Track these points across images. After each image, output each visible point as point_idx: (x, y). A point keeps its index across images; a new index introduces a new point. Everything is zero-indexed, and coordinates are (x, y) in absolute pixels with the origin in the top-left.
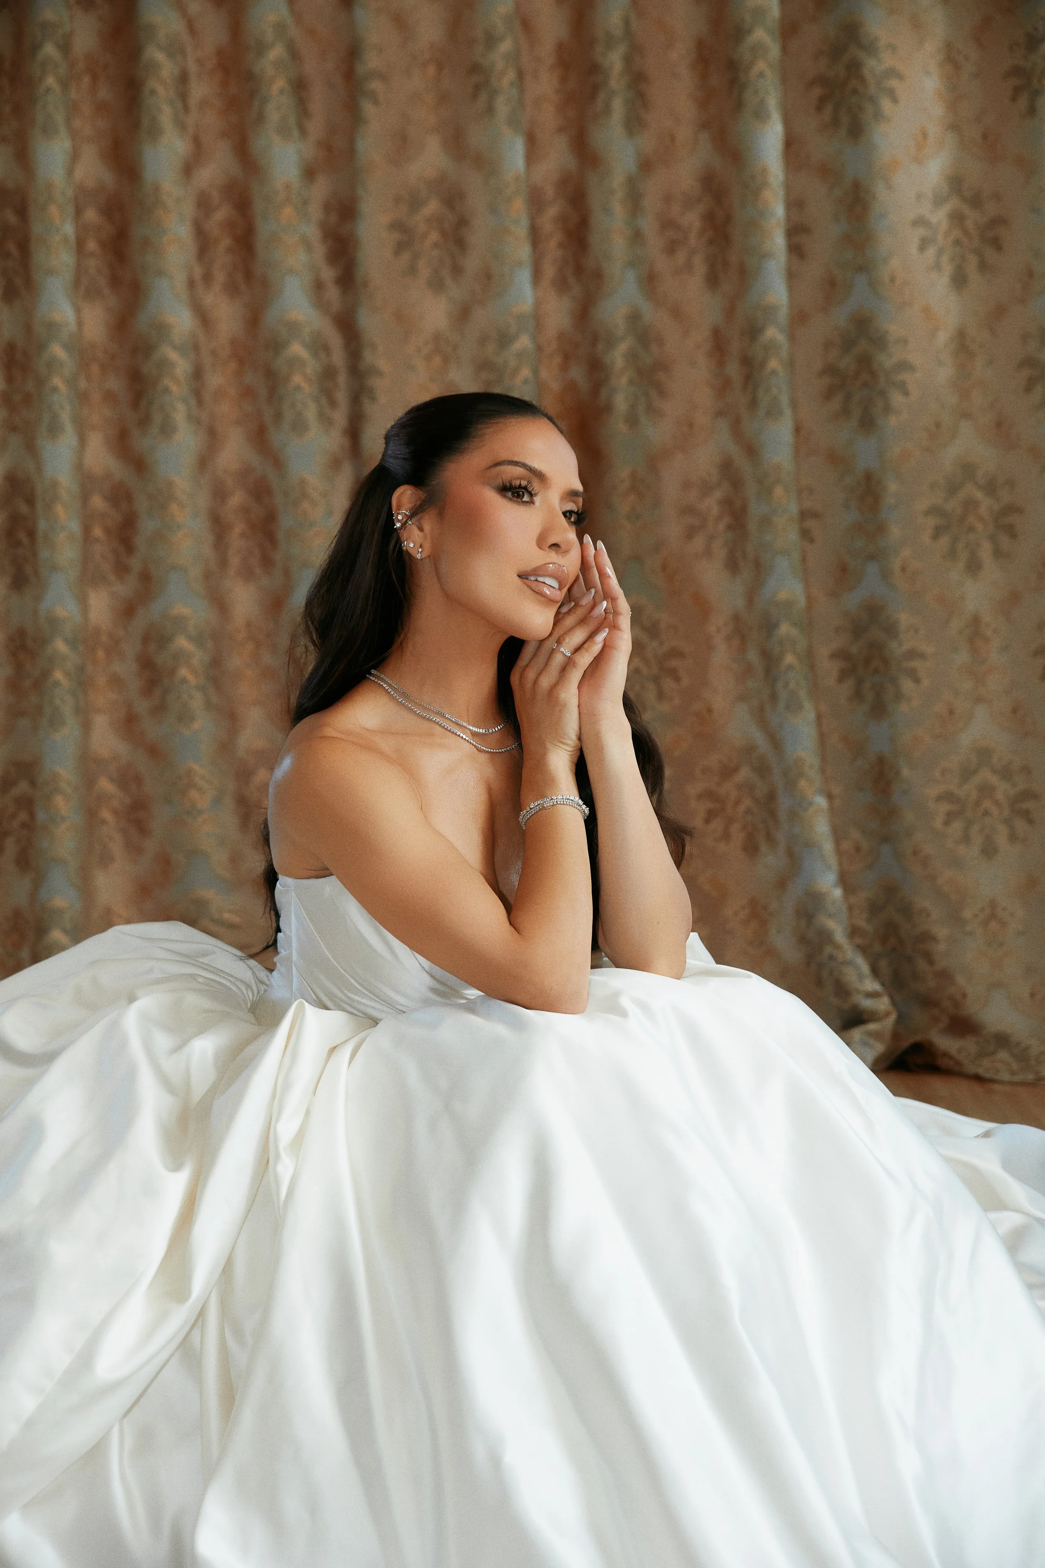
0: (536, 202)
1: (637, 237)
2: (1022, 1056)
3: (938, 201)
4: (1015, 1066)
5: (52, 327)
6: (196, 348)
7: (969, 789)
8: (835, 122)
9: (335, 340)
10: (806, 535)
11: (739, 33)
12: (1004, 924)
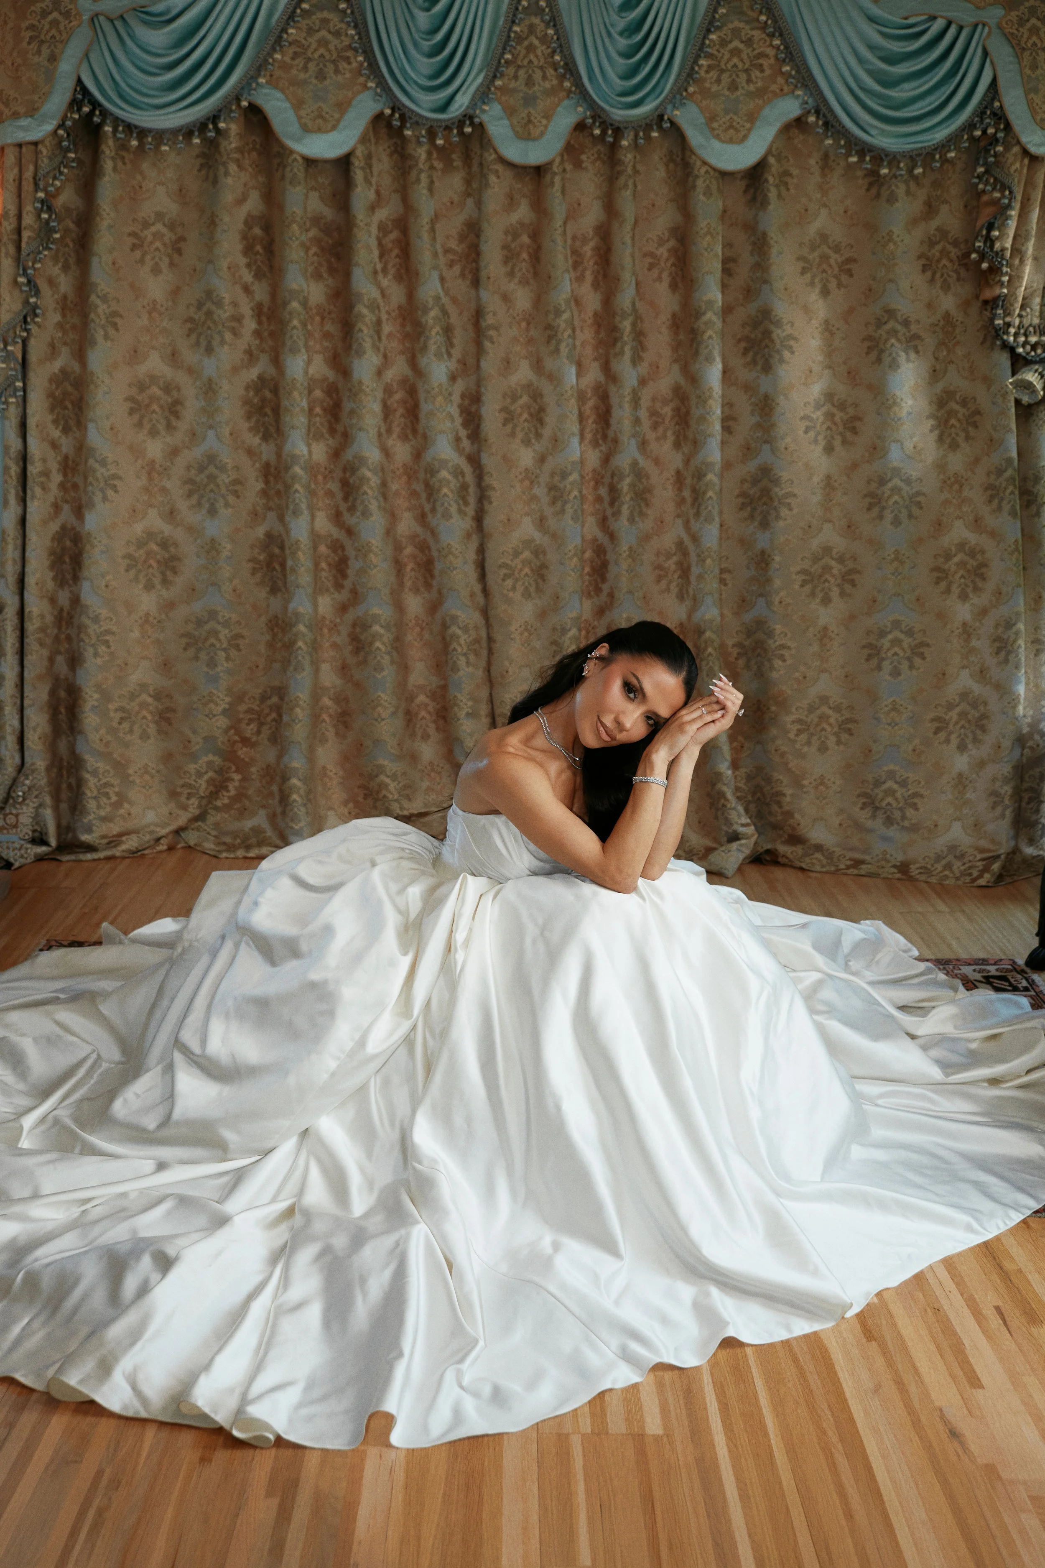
0: (581, 398)
1: (637, 421)
2: (830, 856)
3: (818, 407)
4: (825, 862)
5: (294, 458)
6: (382, 469)
7: (814, 718)
8: (754, 362)
9: (468, 469)
10: (723, 581)
11: (698, 314)
12: (827, 788)
